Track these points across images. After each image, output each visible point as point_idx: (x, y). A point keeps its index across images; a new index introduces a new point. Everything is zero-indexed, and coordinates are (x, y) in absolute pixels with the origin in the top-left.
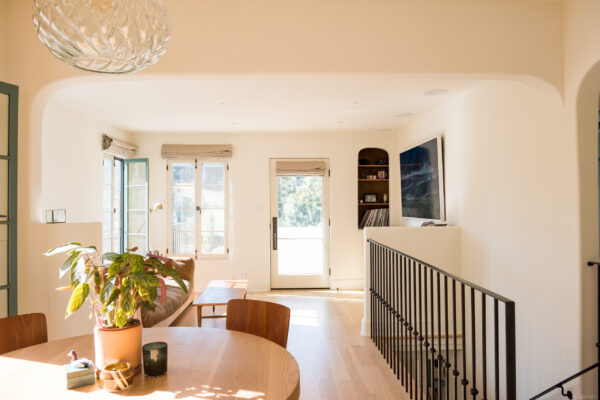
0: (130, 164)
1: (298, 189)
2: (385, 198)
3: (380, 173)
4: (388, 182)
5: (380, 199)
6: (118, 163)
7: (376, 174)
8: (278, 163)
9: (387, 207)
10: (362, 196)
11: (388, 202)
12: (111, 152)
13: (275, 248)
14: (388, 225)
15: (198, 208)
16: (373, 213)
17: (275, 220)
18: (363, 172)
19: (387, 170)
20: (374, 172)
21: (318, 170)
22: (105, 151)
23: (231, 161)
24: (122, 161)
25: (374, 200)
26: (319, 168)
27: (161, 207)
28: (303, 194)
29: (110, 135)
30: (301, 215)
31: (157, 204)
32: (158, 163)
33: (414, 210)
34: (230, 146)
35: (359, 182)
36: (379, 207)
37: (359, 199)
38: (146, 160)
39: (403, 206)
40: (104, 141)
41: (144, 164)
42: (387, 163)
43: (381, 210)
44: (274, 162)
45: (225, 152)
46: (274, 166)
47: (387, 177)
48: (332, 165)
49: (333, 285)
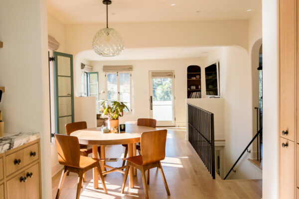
0: (90, 75)
1: (164, 83)
2: (199, 87)
3: (197, 76)
4: (200, 80)
5: (197, 87)
6: (86, 74)
7: (196, 77)
8: (152, 73)
9: (200, 91)
10: (189, 86)
11: (200, 89)
12: (84, 70)
13: (151, 109)
14: (201, 97)
15: (119, 93)
16: (194, 94)
17: (151, 97)
18: (189, 76)
19: (200, 75)
20: (195, 76)
21: (170, 75)
22: (83, 70)
23: (132, 72)
24: (87, 73)
25: (195, 88)
26: (170, 74)
27: (104, 92)
28: (167, 86)
29: (84, 63)
30: (166, 97)
31: (102, 91)
32: (102, 74)
33: (212, 92)
34: (131, 66)
35: (188, 81)
36: (197, 91)
37: (188, 88)
38: (97, 73)
39: (207, 91)
40: (82, 66)
41: (96, 74)
42: (200, 71)
43: (198, 93)
44: (151, 72)
45: (130, 68)
46: (151, 74)
47: (200, 78)
48: (176, 74)
49: (177, 125)
